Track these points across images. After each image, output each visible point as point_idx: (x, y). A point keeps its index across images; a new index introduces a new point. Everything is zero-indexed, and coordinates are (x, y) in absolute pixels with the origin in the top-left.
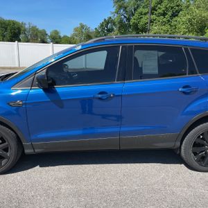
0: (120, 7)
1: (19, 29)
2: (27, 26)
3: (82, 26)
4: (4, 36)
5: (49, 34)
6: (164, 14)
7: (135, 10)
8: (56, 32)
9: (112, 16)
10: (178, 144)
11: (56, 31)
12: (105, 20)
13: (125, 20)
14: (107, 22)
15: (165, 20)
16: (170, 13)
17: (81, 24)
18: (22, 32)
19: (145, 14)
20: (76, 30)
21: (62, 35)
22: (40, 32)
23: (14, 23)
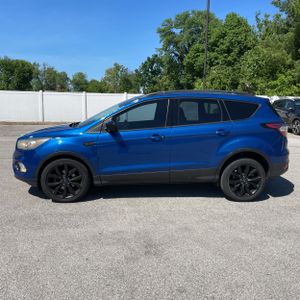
0: (169, 42)
1: (30, 72)
2: (40, 68)
3: (118, 67)
4: (9, 82)
5: (71, 78)
6: (229, 51)
7: (189, 46)
8: (81, 76)
9: (158, 53)
10: (218, 177)
11: (81, 74)
12: (149, 59)
13: (176, 58)
14: (152, 61)
15: (229, 58)
16: (236, 50)
17: (115, 64)
18: (33, 75)
19: (203, 51)
20: (108, 72)
21: (89, 79)
22: (59, 75)
23: (24, 64)
